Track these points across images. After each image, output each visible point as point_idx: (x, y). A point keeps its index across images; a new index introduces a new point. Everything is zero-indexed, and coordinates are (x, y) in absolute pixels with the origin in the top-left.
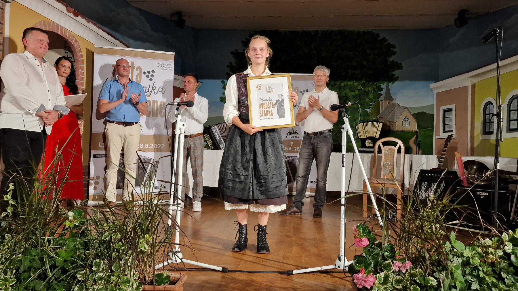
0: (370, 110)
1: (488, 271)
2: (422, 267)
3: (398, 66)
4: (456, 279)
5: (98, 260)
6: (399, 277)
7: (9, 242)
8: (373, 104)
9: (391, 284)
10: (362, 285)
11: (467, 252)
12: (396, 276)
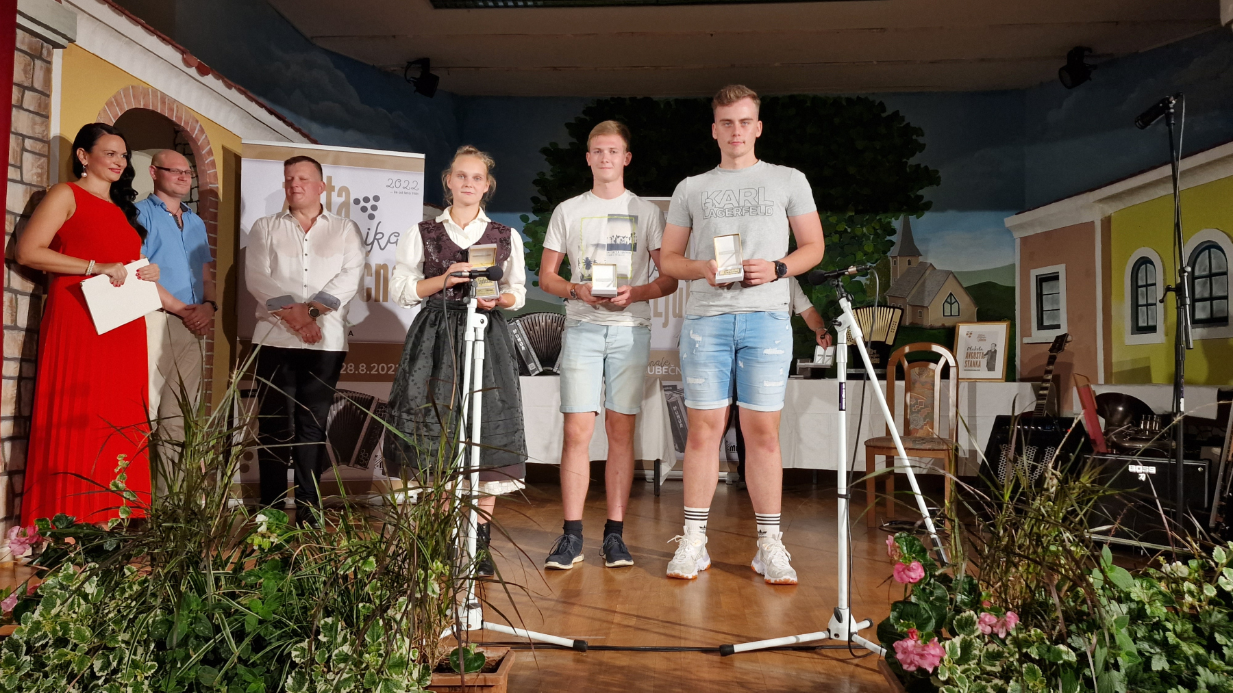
0: (867, 279)
1: (1186, 631)
2: (1044, 624)
3: (931, 178)
4: (1120, 649)
5: (329, 620)
6: (993, 647)
7: (135, 584)
8: (874, 265)
9: (975, 661)
10: (915, 666)
11: (1138, 590)
12: (986, 644)
